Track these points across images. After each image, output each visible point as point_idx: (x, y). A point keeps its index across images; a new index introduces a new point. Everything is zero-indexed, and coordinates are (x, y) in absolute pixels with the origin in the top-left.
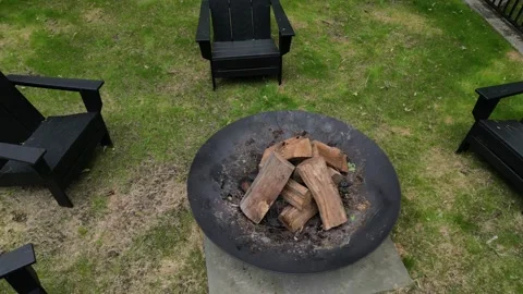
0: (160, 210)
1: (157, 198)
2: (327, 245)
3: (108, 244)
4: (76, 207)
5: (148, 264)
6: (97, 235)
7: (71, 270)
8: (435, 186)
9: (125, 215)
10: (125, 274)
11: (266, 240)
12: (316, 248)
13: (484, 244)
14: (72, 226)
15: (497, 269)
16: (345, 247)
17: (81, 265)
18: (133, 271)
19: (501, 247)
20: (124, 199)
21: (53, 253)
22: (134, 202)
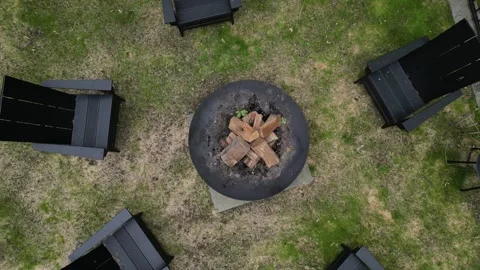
0: (172, 148)
1: (168, 140)
2: (269, 176)
3: (150, 173)
4: (122, 152)
5: (176, 183)
6: (142, 169)
7: (137, 190)
8: (337, 113)
9: (152, 154)
10: (165, 189)
11: (238, 176)
12: (264, 178)
13: (355, 150)
14: (125, 164)
15: (358, 165)
16: (278, 178)
17: (140, 187)
18: (169, 187)
19: (364, 152)
20: (148, 142)
21: (122, 181)
22: (155, 144)
